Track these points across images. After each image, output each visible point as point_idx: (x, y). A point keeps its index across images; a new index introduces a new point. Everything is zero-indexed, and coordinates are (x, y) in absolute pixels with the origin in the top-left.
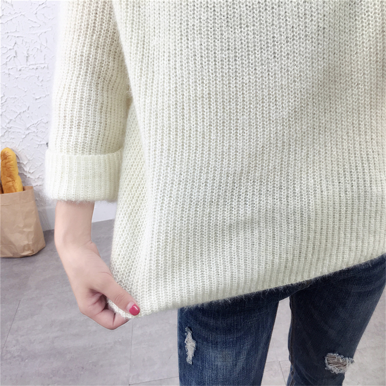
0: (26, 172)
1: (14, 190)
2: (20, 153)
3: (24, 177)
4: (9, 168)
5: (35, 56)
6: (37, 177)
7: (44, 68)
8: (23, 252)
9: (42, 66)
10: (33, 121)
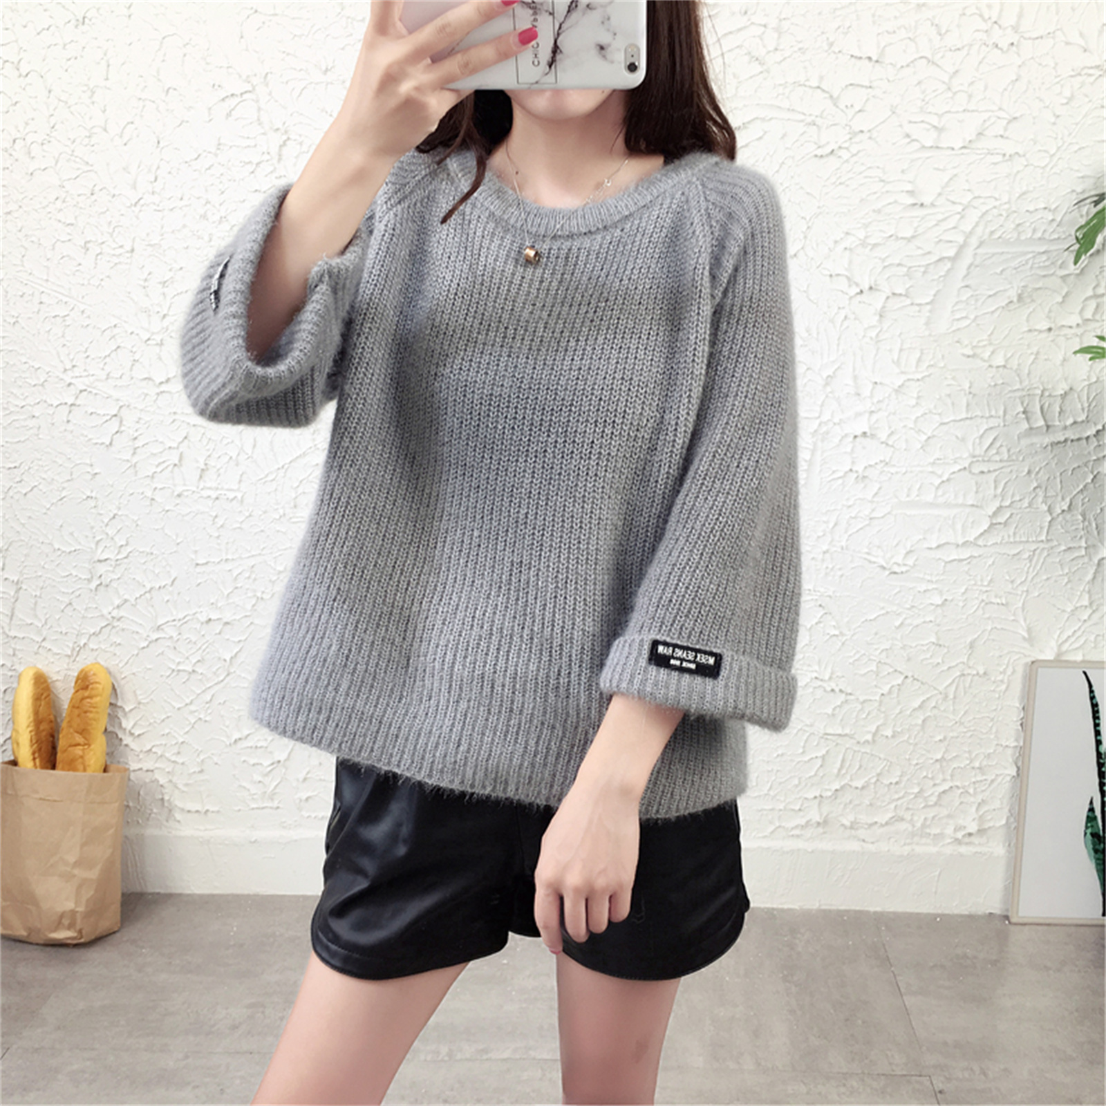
0: (125, 729)
1: (81, 767)
2: (123, 682)
3: (117, 742)
4: (86, 712)
5: (222, 471)
6: (145, 750)
7: (232, 500)
8: (56, 930)
9: (231, 495)
10: (175, 613)
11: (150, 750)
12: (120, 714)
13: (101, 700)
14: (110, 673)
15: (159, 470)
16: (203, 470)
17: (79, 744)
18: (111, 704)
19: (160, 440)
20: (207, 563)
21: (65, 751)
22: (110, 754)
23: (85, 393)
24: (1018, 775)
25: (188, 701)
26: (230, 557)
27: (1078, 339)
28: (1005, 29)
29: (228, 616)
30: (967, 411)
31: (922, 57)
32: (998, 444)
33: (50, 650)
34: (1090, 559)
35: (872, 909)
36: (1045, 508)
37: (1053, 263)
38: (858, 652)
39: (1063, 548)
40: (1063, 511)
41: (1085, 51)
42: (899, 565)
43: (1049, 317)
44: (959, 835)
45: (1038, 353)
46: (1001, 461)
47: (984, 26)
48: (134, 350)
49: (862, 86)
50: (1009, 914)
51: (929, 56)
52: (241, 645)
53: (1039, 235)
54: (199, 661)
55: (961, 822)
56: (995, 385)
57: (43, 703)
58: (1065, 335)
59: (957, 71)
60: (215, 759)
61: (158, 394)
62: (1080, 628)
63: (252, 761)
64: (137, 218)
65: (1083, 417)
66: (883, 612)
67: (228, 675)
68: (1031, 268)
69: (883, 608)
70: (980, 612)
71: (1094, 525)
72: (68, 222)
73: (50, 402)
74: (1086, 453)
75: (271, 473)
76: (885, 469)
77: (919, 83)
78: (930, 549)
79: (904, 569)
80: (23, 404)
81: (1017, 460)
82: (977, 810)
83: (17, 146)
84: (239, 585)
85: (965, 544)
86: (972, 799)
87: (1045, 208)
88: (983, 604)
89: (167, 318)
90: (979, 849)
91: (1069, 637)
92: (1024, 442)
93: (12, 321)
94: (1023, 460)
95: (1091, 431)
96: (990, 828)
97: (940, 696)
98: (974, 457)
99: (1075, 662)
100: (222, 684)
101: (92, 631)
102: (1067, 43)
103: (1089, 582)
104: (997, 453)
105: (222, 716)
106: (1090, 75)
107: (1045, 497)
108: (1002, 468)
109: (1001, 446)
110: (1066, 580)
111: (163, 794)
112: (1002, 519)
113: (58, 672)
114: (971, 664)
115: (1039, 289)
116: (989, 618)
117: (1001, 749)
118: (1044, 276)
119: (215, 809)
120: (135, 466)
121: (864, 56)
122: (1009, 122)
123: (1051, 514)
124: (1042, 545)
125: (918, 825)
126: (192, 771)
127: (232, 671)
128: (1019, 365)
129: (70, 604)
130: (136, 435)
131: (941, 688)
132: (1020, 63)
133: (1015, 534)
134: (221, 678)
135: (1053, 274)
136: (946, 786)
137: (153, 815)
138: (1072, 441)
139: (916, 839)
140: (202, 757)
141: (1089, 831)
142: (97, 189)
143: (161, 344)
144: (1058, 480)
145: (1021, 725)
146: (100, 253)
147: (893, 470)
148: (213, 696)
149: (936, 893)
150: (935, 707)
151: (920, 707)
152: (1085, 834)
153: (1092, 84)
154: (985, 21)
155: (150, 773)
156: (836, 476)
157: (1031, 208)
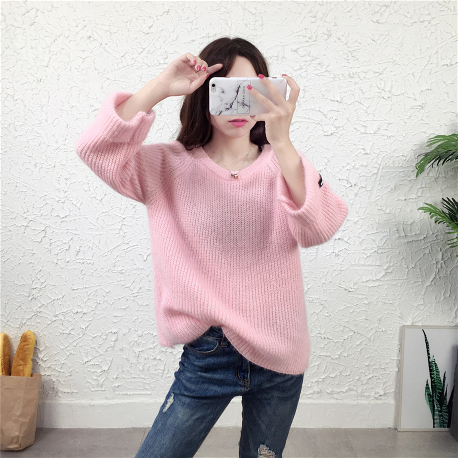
0: (40, 358)
1: (22, 374)
2: (40, 339)
3: (36, 363)
4: (25, 351)
5: (86, 252)
6: (48, 366)
7: (89, 264)
8: (10, 444)
9: (89, 262)
10: (63, 309)
11: (50, 367)
12: (38, 352)
13: (31, 346)
14: (35, 334)
15: (60, 251)
16: (78, 252)
17: (21, 365)
18: (35, 348)
19: (61, 240)
20: (77, 289)
21: (15, 368)
22: (33, 369)
23: (31, 222)
24: (399, 371)
25: (67, 346)
26: (87, 286)
27: (415, 203)
28: (386, 92)
29: (85, 311)
30: (377, 230)
31: (357, 101)
32: (388, 242)
33: (10, 325)
34: (423, 286)
35: (343, 427)
36: (406, 266)
37: (406, 175)
38: (336, 322)
39: (413, 282)
40: (413, 268)
41: (415, 100)
42: (351, 288)
43: (405, 195)
44: (377, 396)
45: (401, 208)
46: (389, 248)
47: (379, 91)
48: (53, 205)
49: (335, 111)
50: (397, 428)
51: (359, 101)
52: (90, 322)
53: (401, 165)
54: (72, 329)
55: (377, 390)
56: (387, 220)
57: (7, 348)
58: (411, 202)
59: (369, 106)
60: (77, 370)
61: (61, 222)
62: (420, 313)
63: (92, 371)
64: (57, 154)
65: (418, 232)
66: (345, 307)
67: (84, 335)
68: (398, 177)
69: (345, 305)
70: (383, 306)
71: (424, 273)
72: (29, 155)
73: (17, 225)
74: (420, 245)
75: (105, 253)
76: (346, 252)
77: (356, 110)
78: (363, 282)
79: (353, 290)
80: (6, 226)
81: (395, 248)
82: (383, 385)
83: (11, 127)
84: (90, 298)
85: (376, 280)
86: (381, 381)
87: (402, 156)
88: (383, 304)
89: (67, 192)
90: (384, 401)
91: (416, 316)
92: (397, 241)
93: (4, 193)
94: (397, 248)
95: (422, 238)
96: (388, 393)
97: (368, 340)
98: (379, 247)
99: (419, 326)
100: (81, 339)
101: (28, 317)
102: (409, 97)
103: (423, 295)
104: (387, 246)
105: (80, 352)
106: (417, 109)
107: (406, 262)
108: (390, 251)
109: (389, 243)
110: (414, 294)
111: (54, 385)
112: (390, 271)
113: (13, 334)
114: (380, 327)
115: (401, 185)
116: (386, 309)
117: (392, 361)
118: (403, 180)
119: (76, 391)
120: (50, 250)
121: (336, 100)
122: (389, 125)
123: (408, 269)
124: (405, 281)
125: (360, 392)
126: (67, 375)
127: (86, 333)
128: (395, 213)
129: (20, 306)
130: (51, 238)
131: (368, 337)
132: (392, 104)
133: (395, 277)
134: (81, 336)
135: (406, 179)
136: (370, 376)
137: (49, 394)
138: (415, 241)
139: (359, 398)
140: (71, 369)
141: (427, 393)
142: (42, 143)
143: (64, 202)
144: (410, 255)
145: (399, 351)
146: (42, 167)
147: (349, 252)
148: (77, 343)
149: (368, 420)
150: (366, 344)
151: (360, 344)
152: (425, 394)
153: (418, 111)
154: (379, 89)
155: (49, 377)
156: (327, 254)
157: (398, 156)
